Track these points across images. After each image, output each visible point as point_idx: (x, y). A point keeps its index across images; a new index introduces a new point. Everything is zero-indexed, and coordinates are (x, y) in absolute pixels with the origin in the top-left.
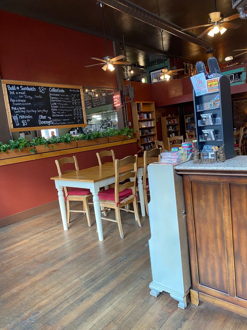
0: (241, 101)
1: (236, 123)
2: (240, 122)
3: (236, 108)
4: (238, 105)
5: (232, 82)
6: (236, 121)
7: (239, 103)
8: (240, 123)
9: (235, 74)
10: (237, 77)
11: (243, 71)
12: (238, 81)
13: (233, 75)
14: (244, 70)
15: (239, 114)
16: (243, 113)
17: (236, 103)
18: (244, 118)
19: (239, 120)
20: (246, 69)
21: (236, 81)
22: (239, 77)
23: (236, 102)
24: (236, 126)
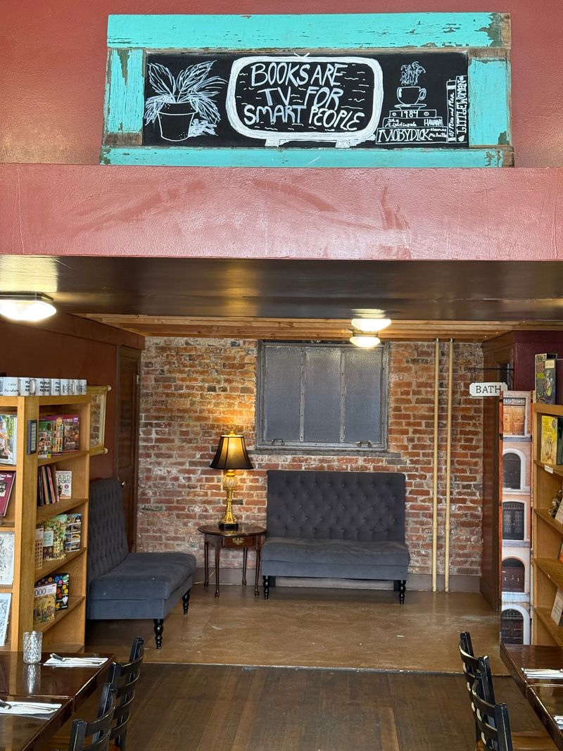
0: (191, 340)
1: (149, 470)
2: (174, 471)
3: (156, 380)
4: (170, 363)
5: (368, 133)
6: (153, 459)
7: (178, 350)
8: (176, 479)
9: (393, 63)
10: (410, 96)
11: (475, 52)
12: (421, 135)
13: (375, 66)
14: (484, 41)
15: (171, 418)
16: (199, 419)
17: (162, 349)
18: (197, 448)
19: (170, 456)
20: (506, 33)
21: (398, 131)
22: (438, 104)
23: (160, 340)
24: (150, 493)
